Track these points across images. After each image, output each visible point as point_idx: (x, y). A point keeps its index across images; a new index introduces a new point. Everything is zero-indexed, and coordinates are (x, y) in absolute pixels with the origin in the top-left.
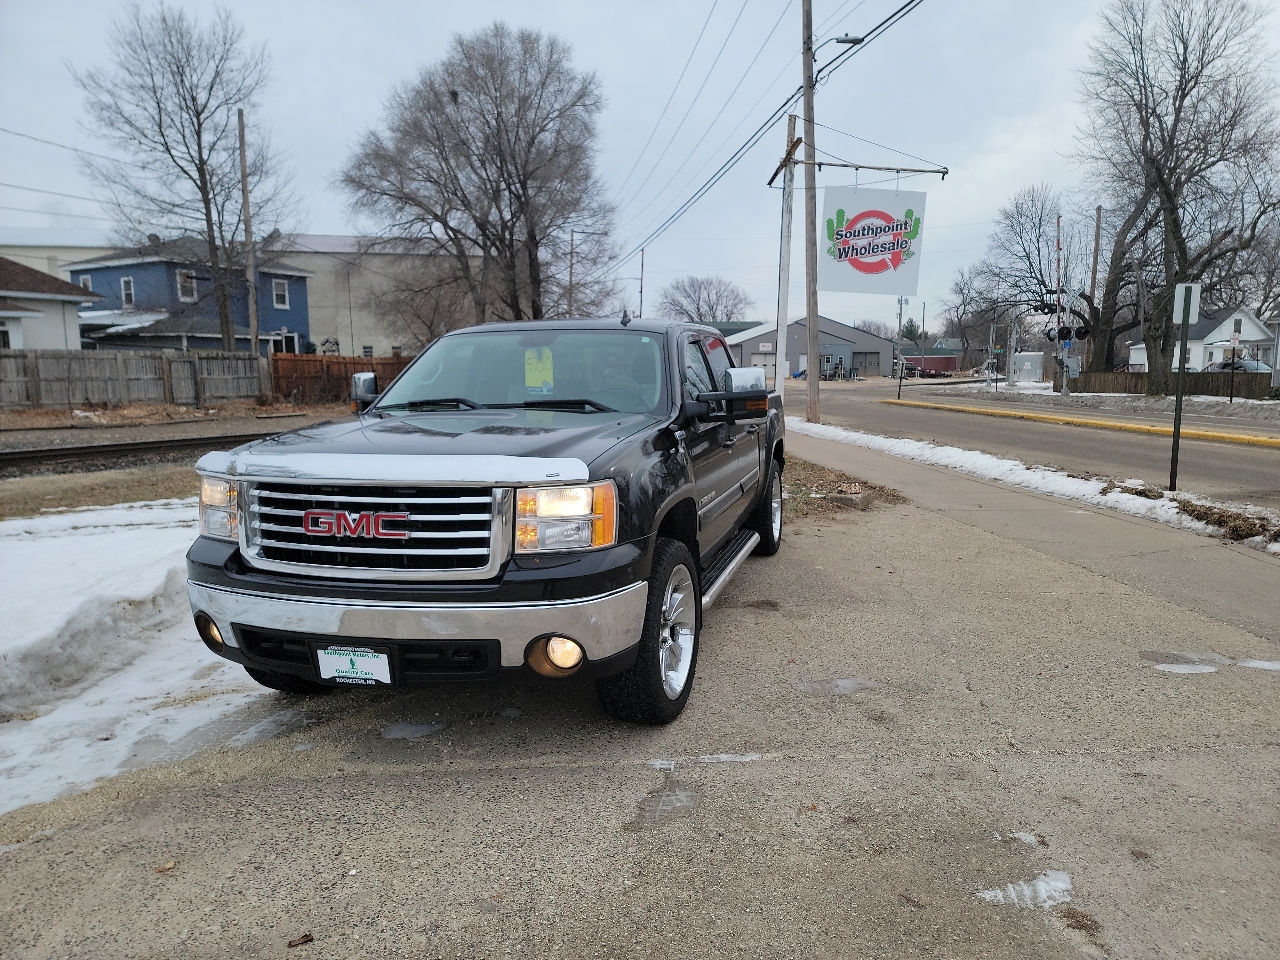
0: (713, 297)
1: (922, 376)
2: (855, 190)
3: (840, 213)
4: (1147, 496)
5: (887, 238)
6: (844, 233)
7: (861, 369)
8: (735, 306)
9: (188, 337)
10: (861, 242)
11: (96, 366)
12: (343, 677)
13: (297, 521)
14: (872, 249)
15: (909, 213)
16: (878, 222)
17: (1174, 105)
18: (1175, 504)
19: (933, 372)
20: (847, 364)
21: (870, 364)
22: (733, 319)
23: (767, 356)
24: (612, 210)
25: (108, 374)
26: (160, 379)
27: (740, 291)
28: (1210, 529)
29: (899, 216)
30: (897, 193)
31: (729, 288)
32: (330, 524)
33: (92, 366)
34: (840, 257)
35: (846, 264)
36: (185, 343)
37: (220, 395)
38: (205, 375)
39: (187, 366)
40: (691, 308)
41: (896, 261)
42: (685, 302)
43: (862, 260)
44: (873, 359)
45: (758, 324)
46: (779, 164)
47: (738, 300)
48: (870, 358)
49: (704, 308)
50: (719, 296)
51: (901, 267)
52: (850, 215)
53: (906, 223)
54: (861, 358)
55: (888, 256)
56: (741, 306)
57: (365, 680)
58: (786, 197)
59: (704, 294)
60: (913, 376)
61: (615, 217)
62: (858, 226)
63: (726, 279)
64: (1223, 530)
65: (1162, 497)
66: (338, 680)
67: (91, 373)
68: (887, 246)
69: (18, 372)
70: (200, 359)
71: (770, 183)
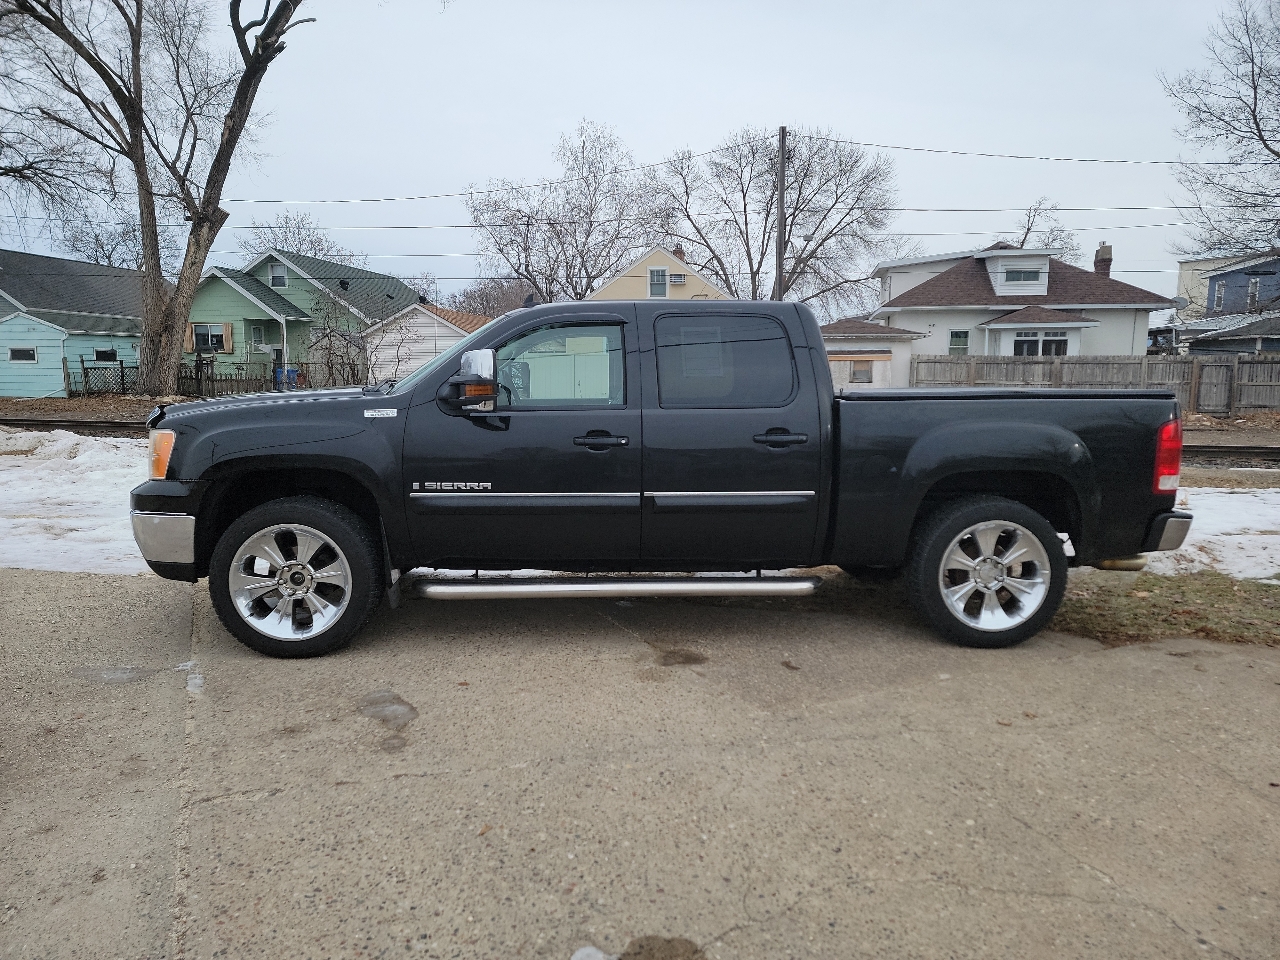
9: (1265, 340)
11: (1119, 371)
25: (1130, 379)
26: (1187, 384)
33: (1115, 371)
36: (1259, 346)
37: (1260, 403)
38: (1245, 381)
39: (1223, 370)
67: (1112, 378)
69: (1044, 375)
70: (1242, 362)
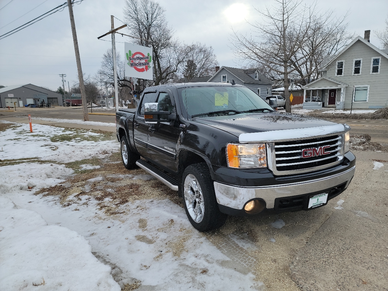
1: (73, 105)
3: (130, 51)
5: (143, 61)
6: (131, 58)
7: (52, 103)
10: (137, 62)
14: (140, 64)
15: (149, 54)
16: (141, 56)
19: (76, 104)
20: (46, 102)
21: (55, 101)
23: (12, 99)
29: (146, 55)
34: (131, 66)
41: (147, 69)
43: (137, 67)
44: (55, 100)
46: (109, 32)
48: (54, 100)
52: (133, 53)
53: (148, 57)
54: (51, 100)
55: (144, 67)
57: (320, 204)
58: (113, 44)
60: (69, 106)
62: (135, 57)
68: (144, 64)
71: (99, 38)
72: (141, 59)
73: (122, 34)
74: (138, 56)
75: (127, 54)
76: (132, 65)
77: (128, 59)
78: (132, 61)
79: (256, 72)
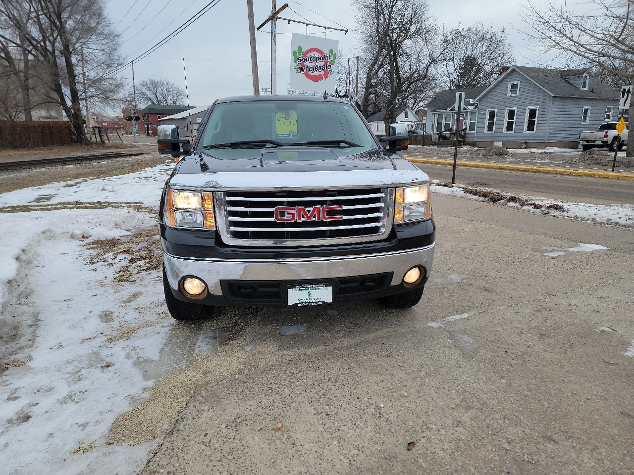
0: (165, 92)
2: (305, 36)
3: (300, 48)
4: (448, 187)
5: (321, 63)
6: (302, 59)
8: (177, 97)
10: (309, 64)
12: (302, 303)
13: (269, 215)
14: (316, 68)
15: (331, 51)
16: (317, 55)
17: (389, 10)
18: (461, 189)
22: (177, 104)
24: (118, 36)
27: (180, 89)
28: (482, 198)
29: (327, 53)
30: (325, 40)
31: (173, 87)
32: (293, 215)
34: (300, 72)
35: (303, 75)
40: (152, 96)
41: (326, 75)
42: (149, 94)
43: (310, 73)
45: (193, 107)
46: (268, 18)
47: (179, 93)
49: (160, 97)
50: (168, 91)
51: (328, 78)
52: (304, 50)
53: (330, 56)
55: (322, 73)
56: (181, 97)
57: (316, 302)
58: (273, 37)
59: (159, 89)
61: (120, 40)
62: (309, 56)
63: (171, 81)
64: (487, 199)
65: (453, 186)
66: (299, 305)
68: (322, 67)
72: (318, 59)
73: (289, 21)
74: (312, 54)
75: (295, 53)
76: (301, 70)
77: (295, 61)
78: (303, 64)
79: (585, 75)
